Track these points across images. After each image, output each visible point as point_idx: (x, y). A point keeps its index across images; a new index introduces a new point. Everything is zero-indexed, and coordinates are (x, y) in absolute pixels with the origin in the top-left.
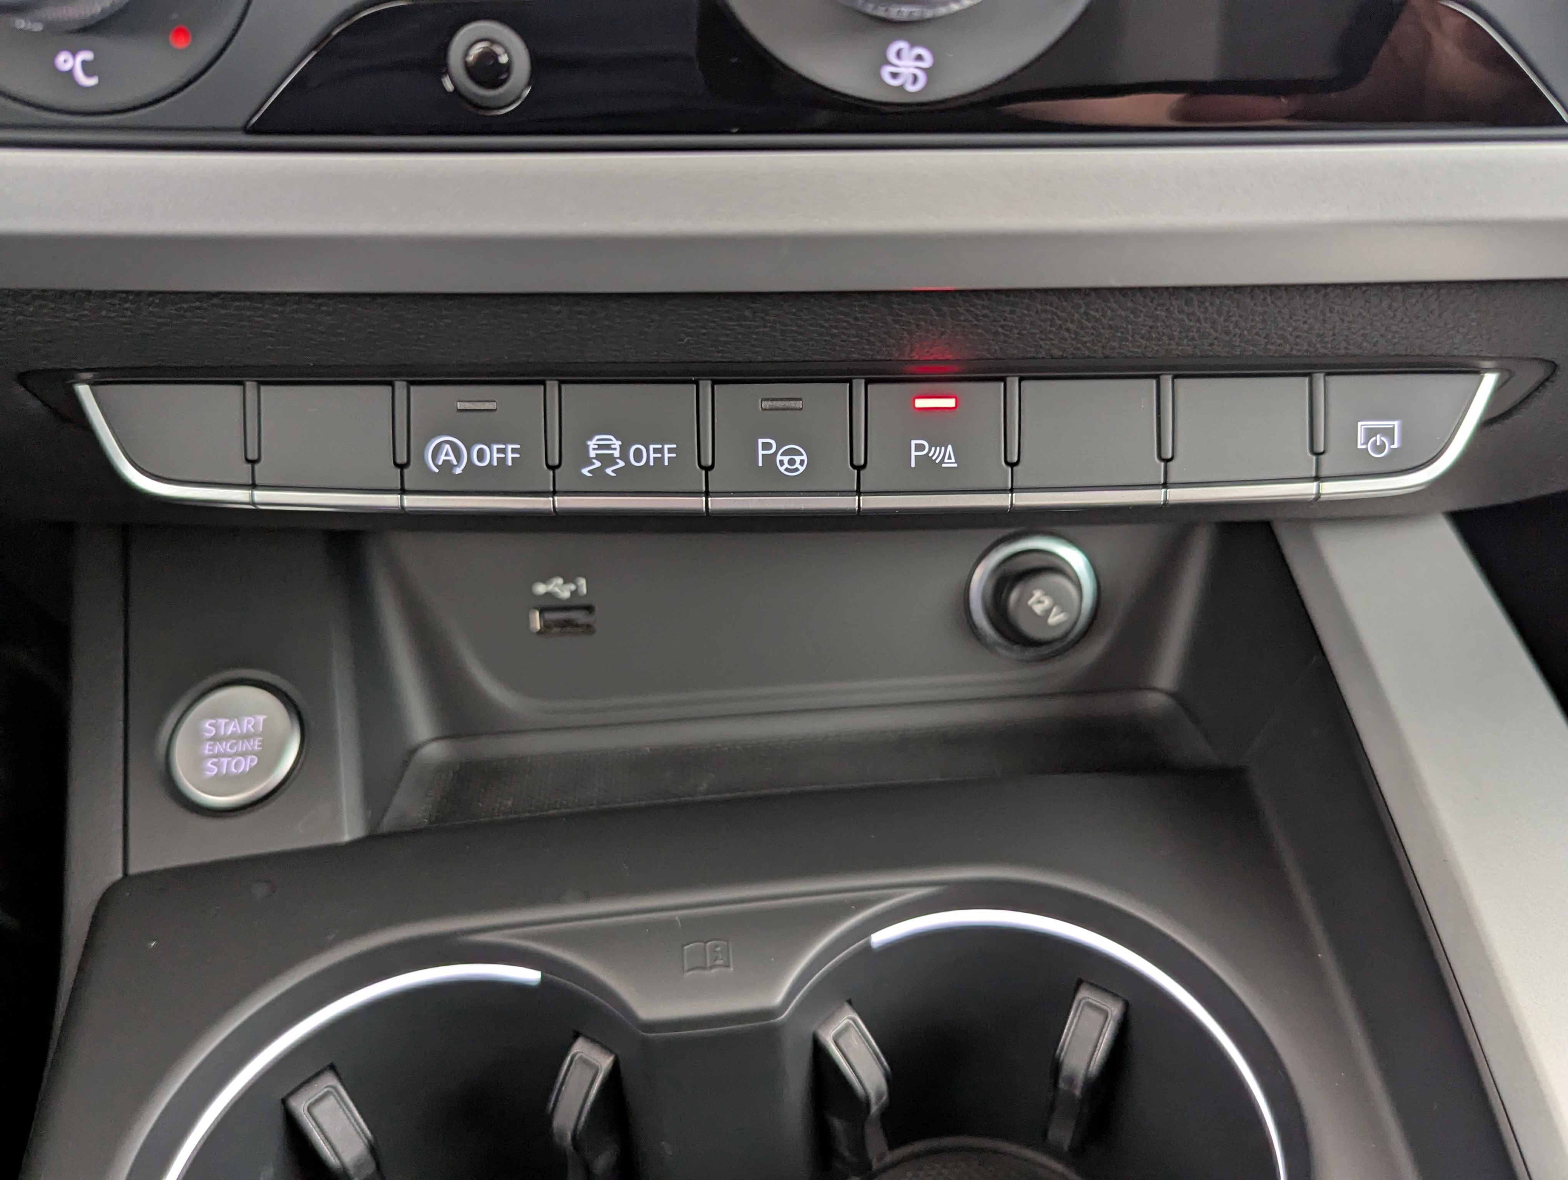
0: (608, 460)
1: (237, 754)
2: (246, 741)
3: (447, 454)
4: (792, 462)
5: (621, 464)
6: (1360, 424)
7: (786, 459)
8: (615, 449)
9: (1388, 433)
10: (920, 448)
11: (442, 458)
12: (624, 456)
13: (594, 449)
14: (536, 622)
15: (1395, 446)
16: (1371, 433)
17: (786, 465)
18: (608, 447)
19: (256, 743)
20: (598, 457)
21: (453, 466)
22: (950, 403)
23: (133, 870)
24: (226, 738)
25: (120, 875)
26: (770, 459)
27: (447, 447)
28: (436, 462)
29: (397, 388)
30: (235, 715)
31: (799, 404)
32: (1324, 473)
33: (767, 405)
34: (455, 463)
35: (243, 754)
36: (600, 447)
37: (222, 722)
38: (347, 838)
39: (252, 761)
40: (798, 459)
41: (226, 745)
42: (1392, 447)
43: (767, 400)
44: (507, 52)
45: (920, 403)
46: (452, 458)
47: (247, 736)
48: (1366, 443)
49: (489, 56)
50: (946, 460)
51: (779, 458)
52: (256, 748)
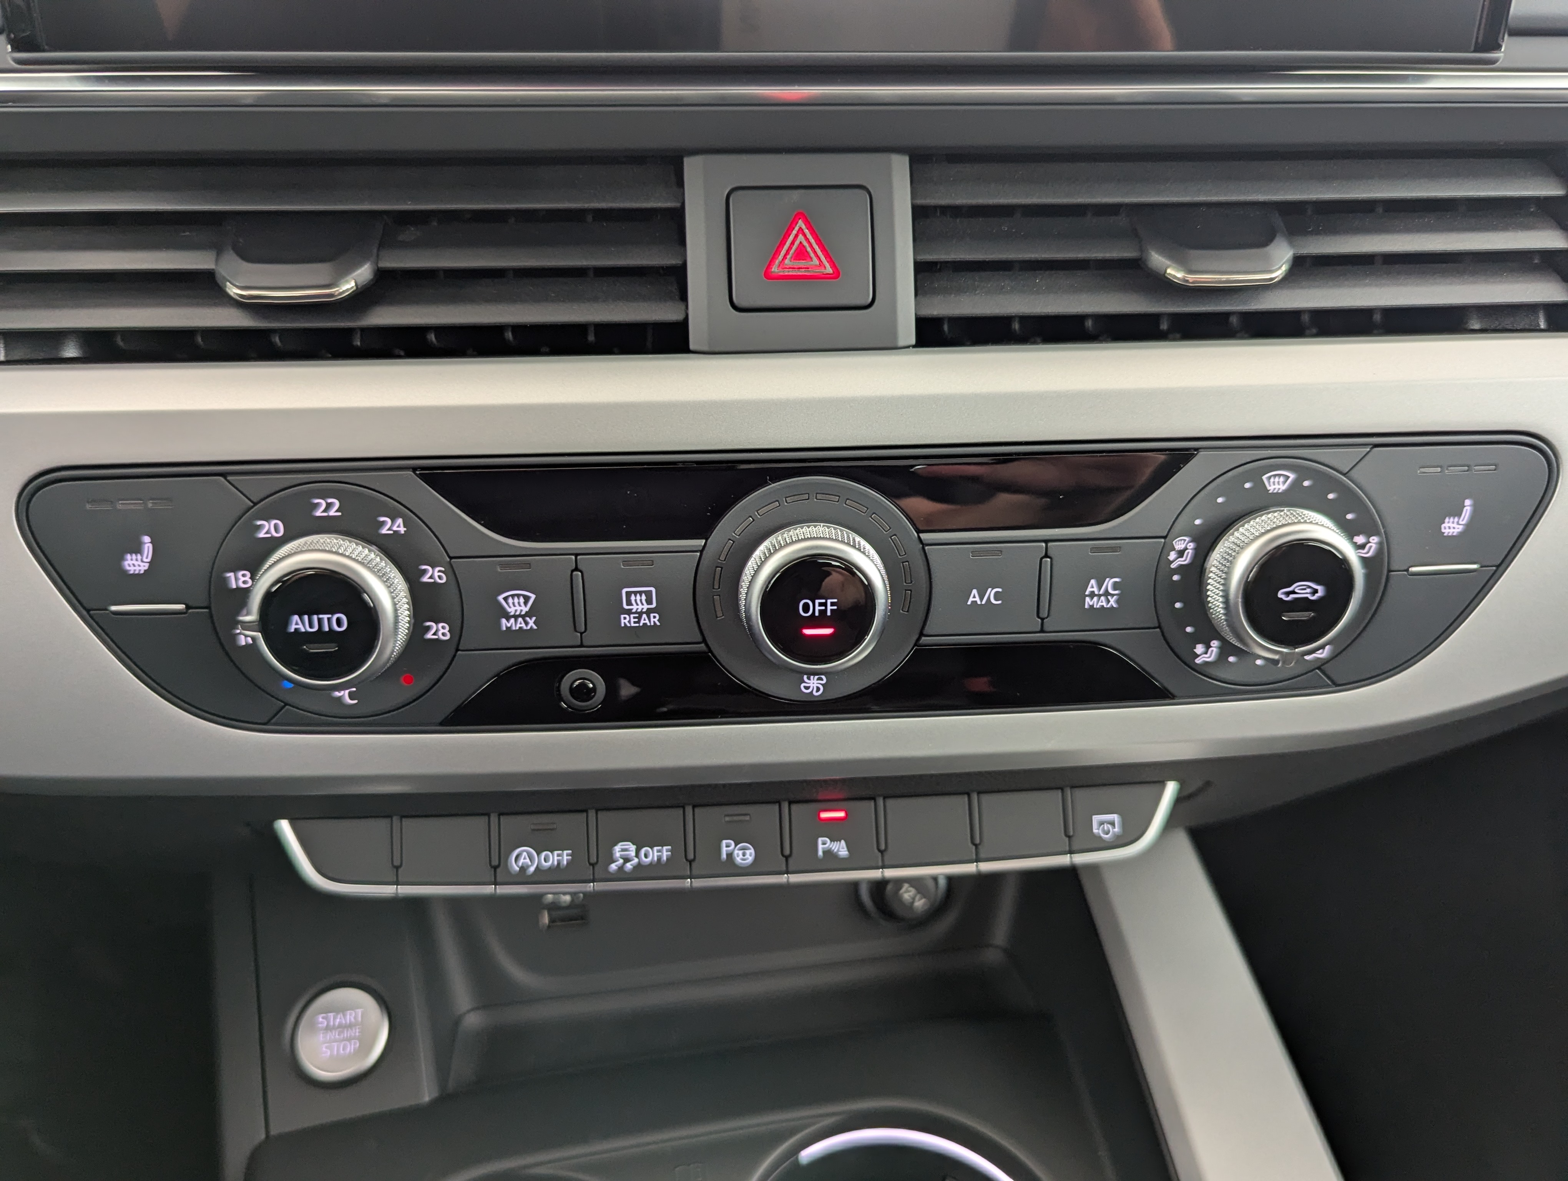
0: (627, 860)
1: (343, 1040)
2: (349, 1029)
3: (525, 858)
4: (744, 855)
5: (636, 860)
6: (1094, 817)
7: (741, 852)
8: (632, 851)
9: (1112, 824)
10: (824, 844)
11: (521, 861)
12: (637, 856)
13: (619, 851)
14: (545, 919)
15: (1116, 830)
16: (1101, 823)
17: (741, 856)
18: (626, 850)
19: (357, 1030)
20: (622, 857)
21: (528, 867)
22: (842, 814)
23: (274, 1132)
24: (334, 1028)
25: (263, 1136)
26: (730, 855)
27: (525, 854)
28: (517, 863)
29: (492, 818)
30: (340, 1009)
31: (747, 818)
32: (1075, 848)
33: (727, 819)
34: (530, 863)
35: (349, 1039)
36: (623, 850)
37: (331, 1015)
38: (427, 1099)
39: (355, 1044)
40: (748, 852)
41: (335, 1034)
42: (1114, 830)
43: (728, 815)
44: (592, 683)
45: (824, 815)
46: (528, 860)
47: (350, 1026)
48: (1098, 829)
49: (583, 686)
50: (841, 850)
51: (736, 852)
52: (357, 1034)
